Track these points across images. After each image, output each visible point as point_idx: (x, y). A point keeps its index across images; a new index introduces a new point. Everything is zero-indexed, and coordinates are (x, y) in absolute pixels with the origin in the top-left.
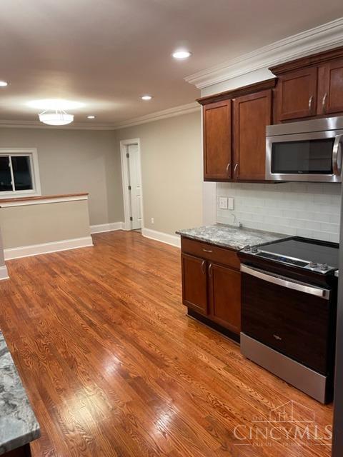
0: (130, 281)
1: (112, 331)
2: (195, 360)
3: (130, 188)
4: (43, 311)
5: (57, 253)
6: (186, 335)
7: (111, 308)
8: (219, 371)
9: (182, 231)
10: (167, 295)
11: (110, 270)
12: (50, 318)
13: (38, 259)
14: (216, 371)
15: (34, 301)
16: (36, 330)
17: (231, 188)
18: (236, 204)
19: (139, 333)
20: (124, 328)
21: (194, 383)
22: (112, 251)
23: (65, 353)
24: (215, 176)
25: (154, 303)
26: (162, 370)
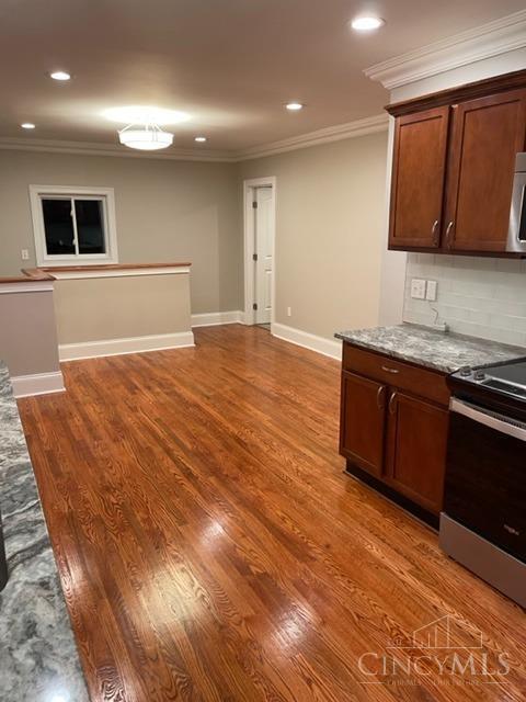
0: (252, 408)
1: (222, 490)
2: (360, 553)
3: (255, 257)
4: (114, 448)
5: (139, 354)
6: (342, 506)
7: (221, 451)
8: (401, 576)
9: (347, 333)
10: (310, 435)
11: (222, 387)
12: (125, 459)
13: (110, 363)
14: (397, 577)
15: (101, 432)
16: (102, 478)
17: (435, 263)
18: (440, 292)
19: (267, 497)
20: (240, 485)
21: (360, 592)
22: (224, 357)
23: (147, 521)
24: (408, 241)
25: (291, 447)
26: (303, 564)
